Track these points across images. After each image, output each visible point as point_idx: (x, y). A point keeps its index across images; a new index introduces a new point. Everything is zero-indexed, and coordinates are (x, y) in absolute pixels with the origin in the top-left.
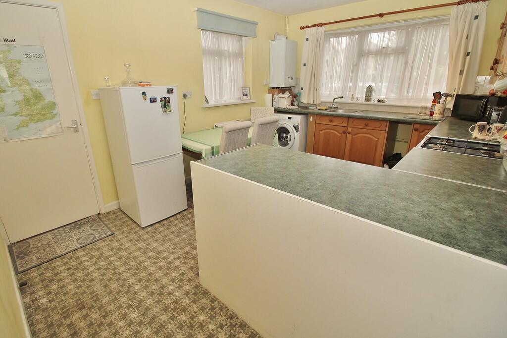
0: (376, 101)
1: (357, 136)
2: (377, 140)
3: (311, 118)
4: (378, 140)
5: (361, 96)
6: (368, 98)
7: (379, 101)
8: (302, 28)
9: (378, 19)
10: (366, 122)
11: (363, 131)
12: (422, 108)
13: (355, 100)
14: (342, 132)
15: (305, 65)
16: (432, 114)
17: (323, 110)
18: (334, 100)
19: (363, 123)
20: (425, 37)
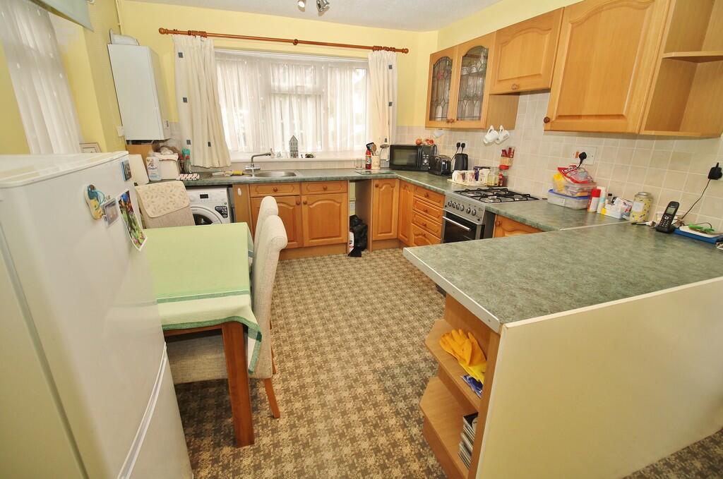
0: (304, 157)
1: (314, 205)
2: (338, 205)
3: (239, 189)
4: (340, 206)
5: (282, 150)
6: (294, 154)
7: (308, 156)
8: (163, 31)
9: (290, 47)
10: (324, 184)
11: (321, 197)
12: (358, 161)
13: (276, 156)
14: (295, 204)
15: (185, 100)
16: (368, 167)
17: (239, 175)
18: (252, 158)
19: (320, 187)
20: (341, 78)
